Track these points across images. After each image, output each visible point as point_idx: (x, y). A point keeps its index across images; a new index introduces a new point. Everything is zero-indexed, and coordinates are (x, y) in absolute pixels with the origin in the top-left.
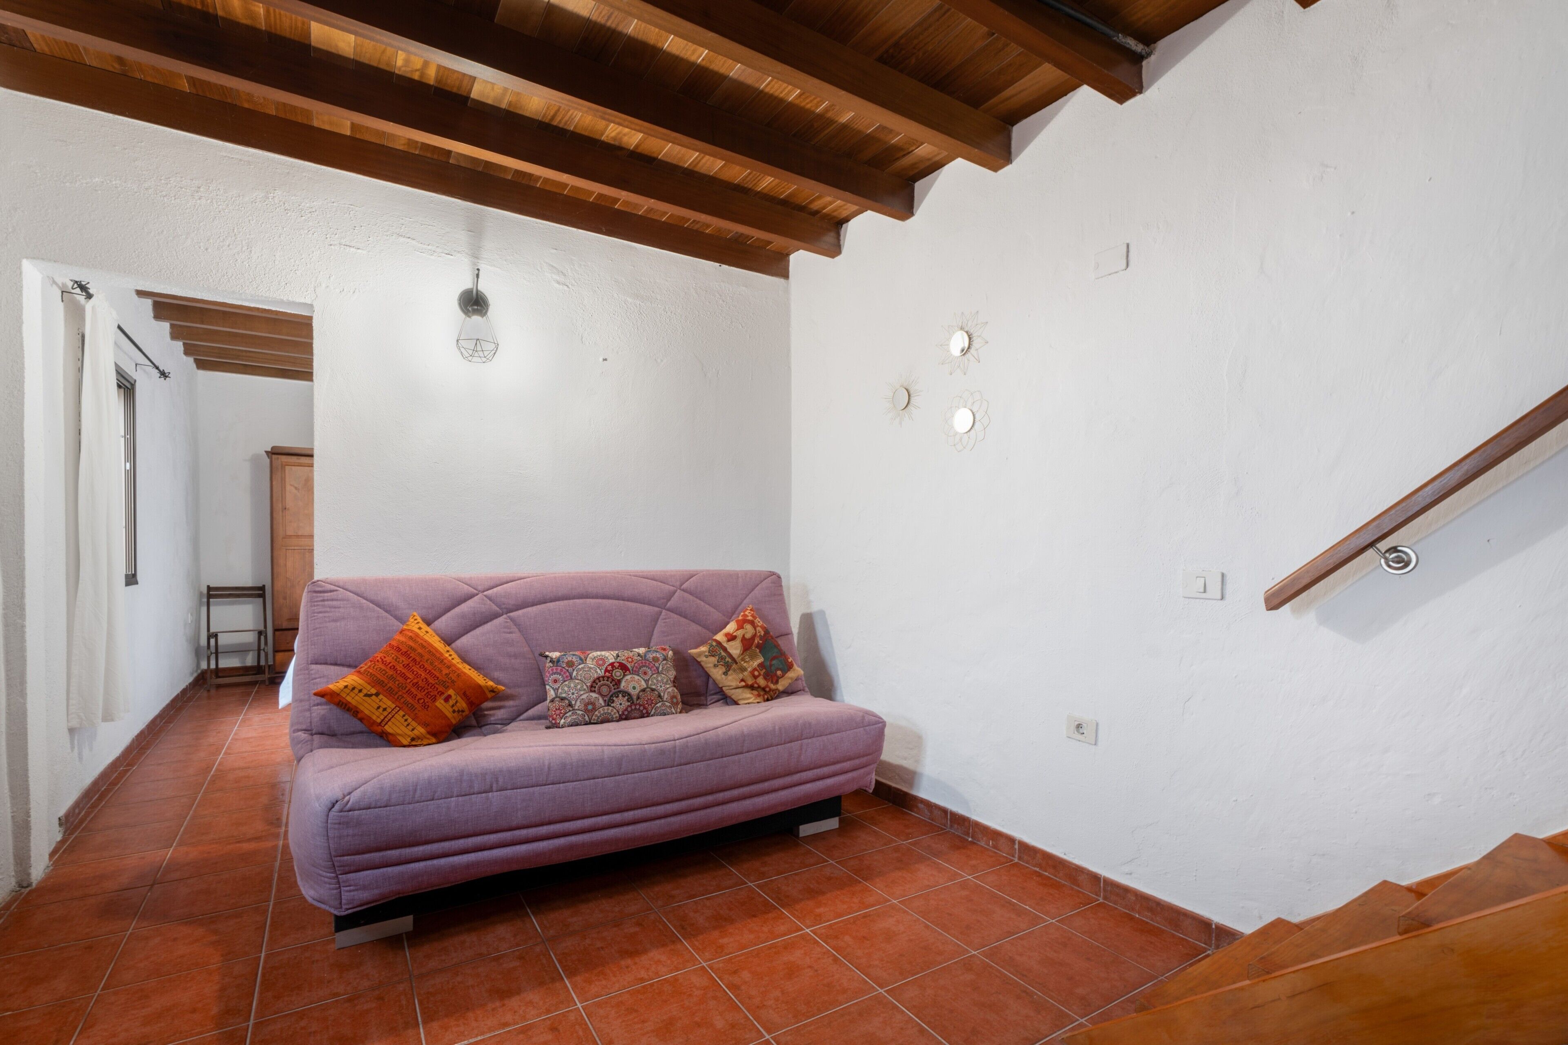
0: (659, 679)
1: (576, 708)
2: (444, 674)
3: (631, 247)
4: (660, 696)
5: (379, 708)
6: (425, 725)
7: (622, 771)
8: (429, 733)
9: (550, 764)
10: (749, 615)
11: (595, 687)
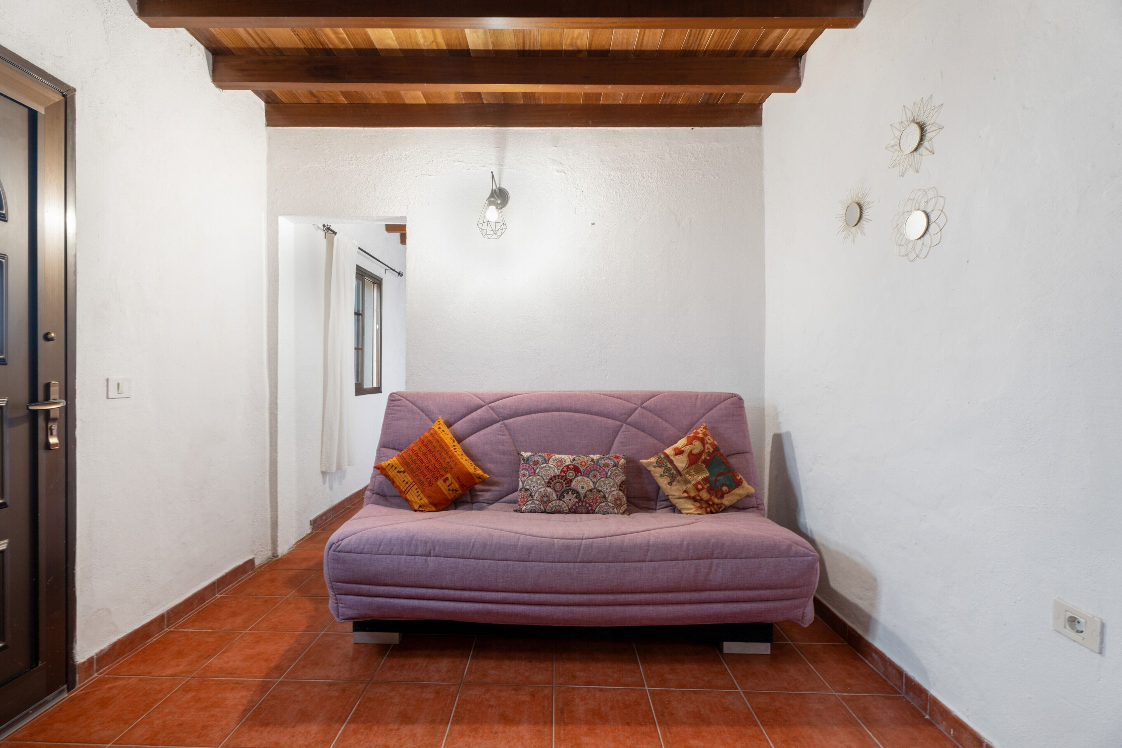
0: (607, 482)
1: (535, 498)
2: (446, 462)
3: (614, 131)
4: (604, 497)
5: (404, 481)
6: (429, 497)
7: (531, 558)
8: (430, 503)
9: (475, 542)
10: (701, 432)
11: (551, 483)
